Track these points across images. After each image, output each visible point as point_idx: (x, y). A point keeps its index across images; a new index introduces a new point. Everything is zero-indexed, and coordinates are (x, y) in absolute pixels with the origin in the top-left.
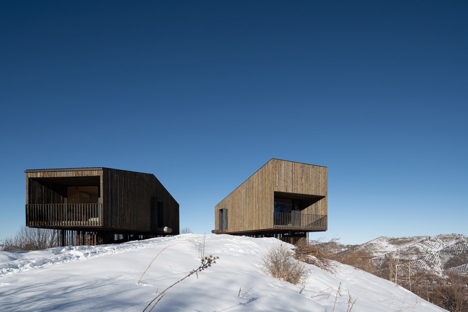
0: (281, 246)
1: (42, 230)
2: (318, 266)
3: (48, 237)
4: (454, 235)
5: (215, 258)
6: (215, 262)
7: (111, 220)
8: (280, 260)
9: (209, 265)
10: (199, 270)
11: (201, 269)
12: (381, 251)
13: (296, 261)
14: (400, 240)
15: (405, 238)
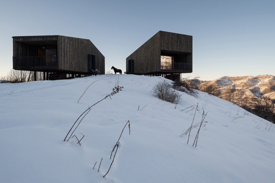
0: (164, 81)
1: (23, 71)
2: (187, 93)
3: (27, 76)
4: (268, 75)
5: (121, 88)
6: (121, 90)
7: (64, 66)
8: (164, 89)
9: (118, 92)
10: (111, 95)
11: (113, 94)
12: (224, 84)
13: (173, 90)
14: (236, 78)
15: (238, 77)
